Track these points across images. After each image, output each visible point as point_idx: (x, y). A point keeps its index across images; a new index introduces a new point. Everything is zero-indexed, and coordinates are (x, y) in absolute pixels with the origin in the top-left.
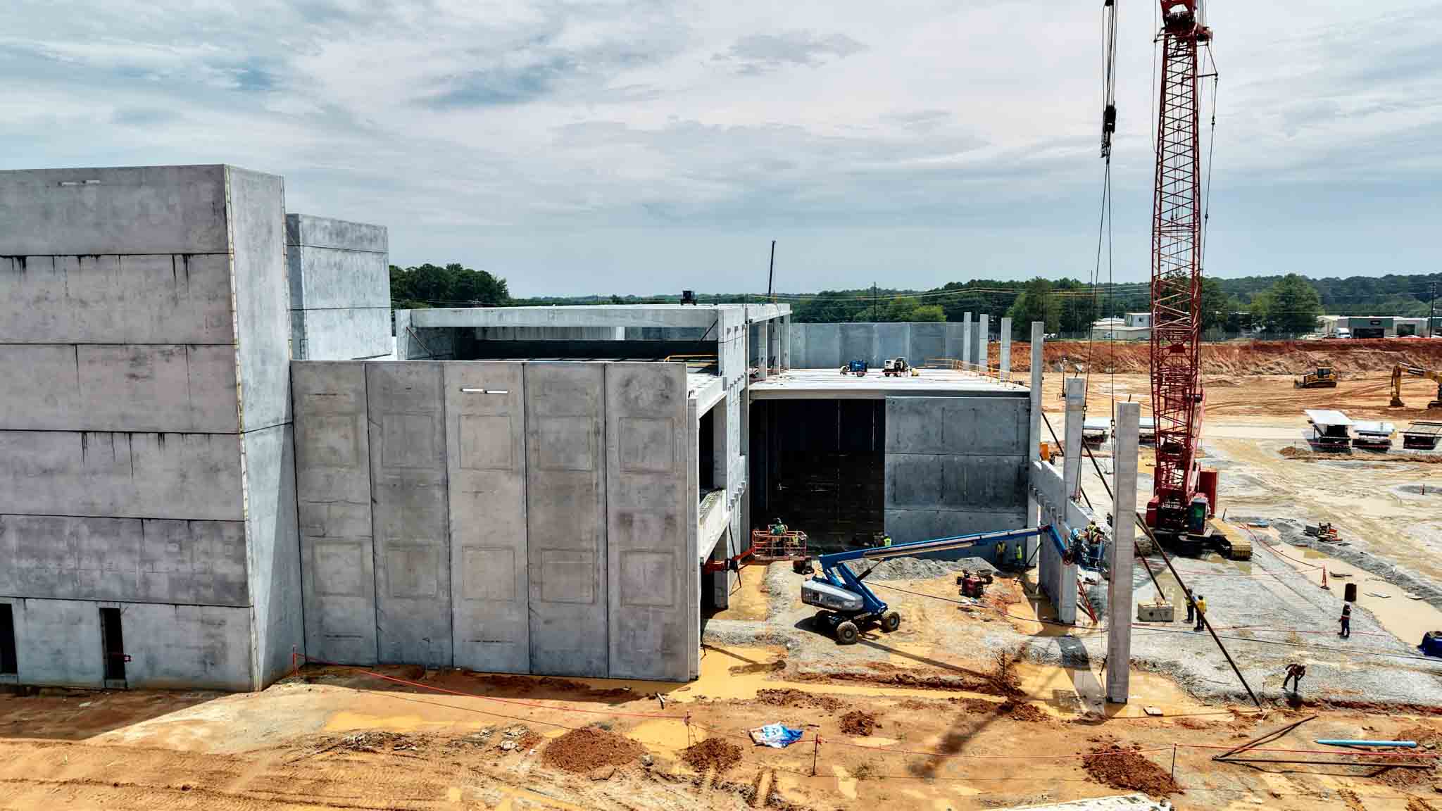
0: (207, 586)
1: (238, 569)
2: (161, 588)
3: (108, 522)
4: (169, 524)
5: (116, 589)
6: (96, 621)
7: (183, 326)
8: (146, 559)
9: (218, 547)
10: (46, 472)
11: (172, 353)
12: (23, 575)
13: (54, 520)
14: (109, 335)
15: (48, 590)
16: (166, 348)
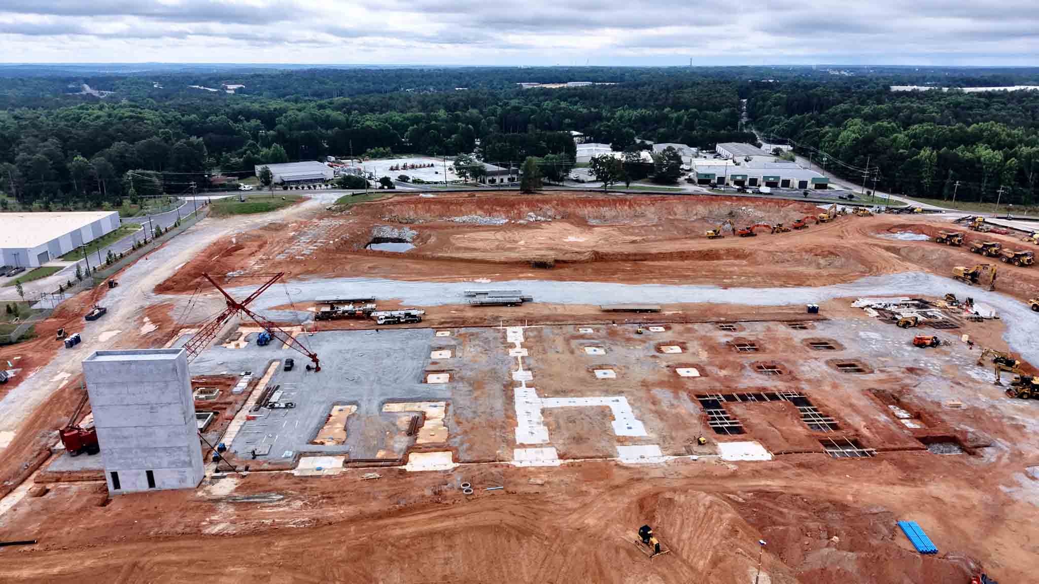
0: (179, 463)
2: (165, 464)
3: (146, 449)
4: (166, 449)
5: (150, 466)
6: (145, 474)
7: (165, 399)
8: (158, 457)
9: (181, 453)
10: (125, 438)
12: (120, 464)
13: (129, 450)
14: (143, 402)
15: (129, 467)
16: (162, 405)
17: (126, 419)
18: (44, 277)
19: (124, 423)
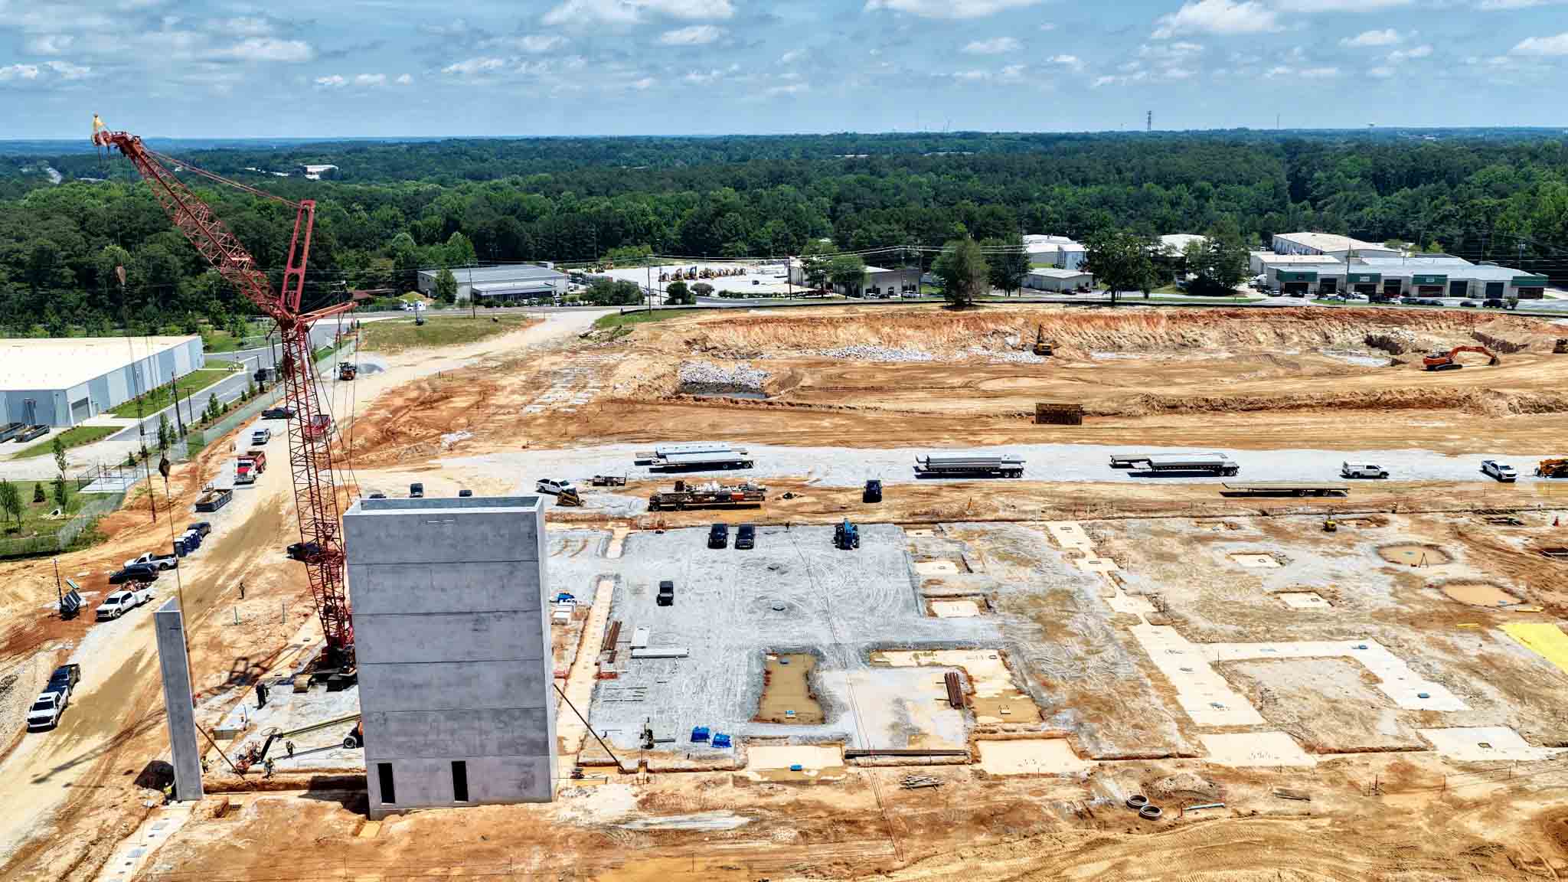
0: (522, 745)
1: (543, 735)
2: (492, 746)
3: (456, 714)
4: (497, 713)
5: (462, 749)
6: (449, 767)
7: (509, 601)
8: (481, 732)
9: (529, 723)
10: (416, 686)
11: (501, 617)
12: (399, 746)
13: (419, 715)
14: (461, 608)
15: (416, 751)
16: (497, 614)
17: (421, 644)
18: (88, 442)
19: (417, 655)
